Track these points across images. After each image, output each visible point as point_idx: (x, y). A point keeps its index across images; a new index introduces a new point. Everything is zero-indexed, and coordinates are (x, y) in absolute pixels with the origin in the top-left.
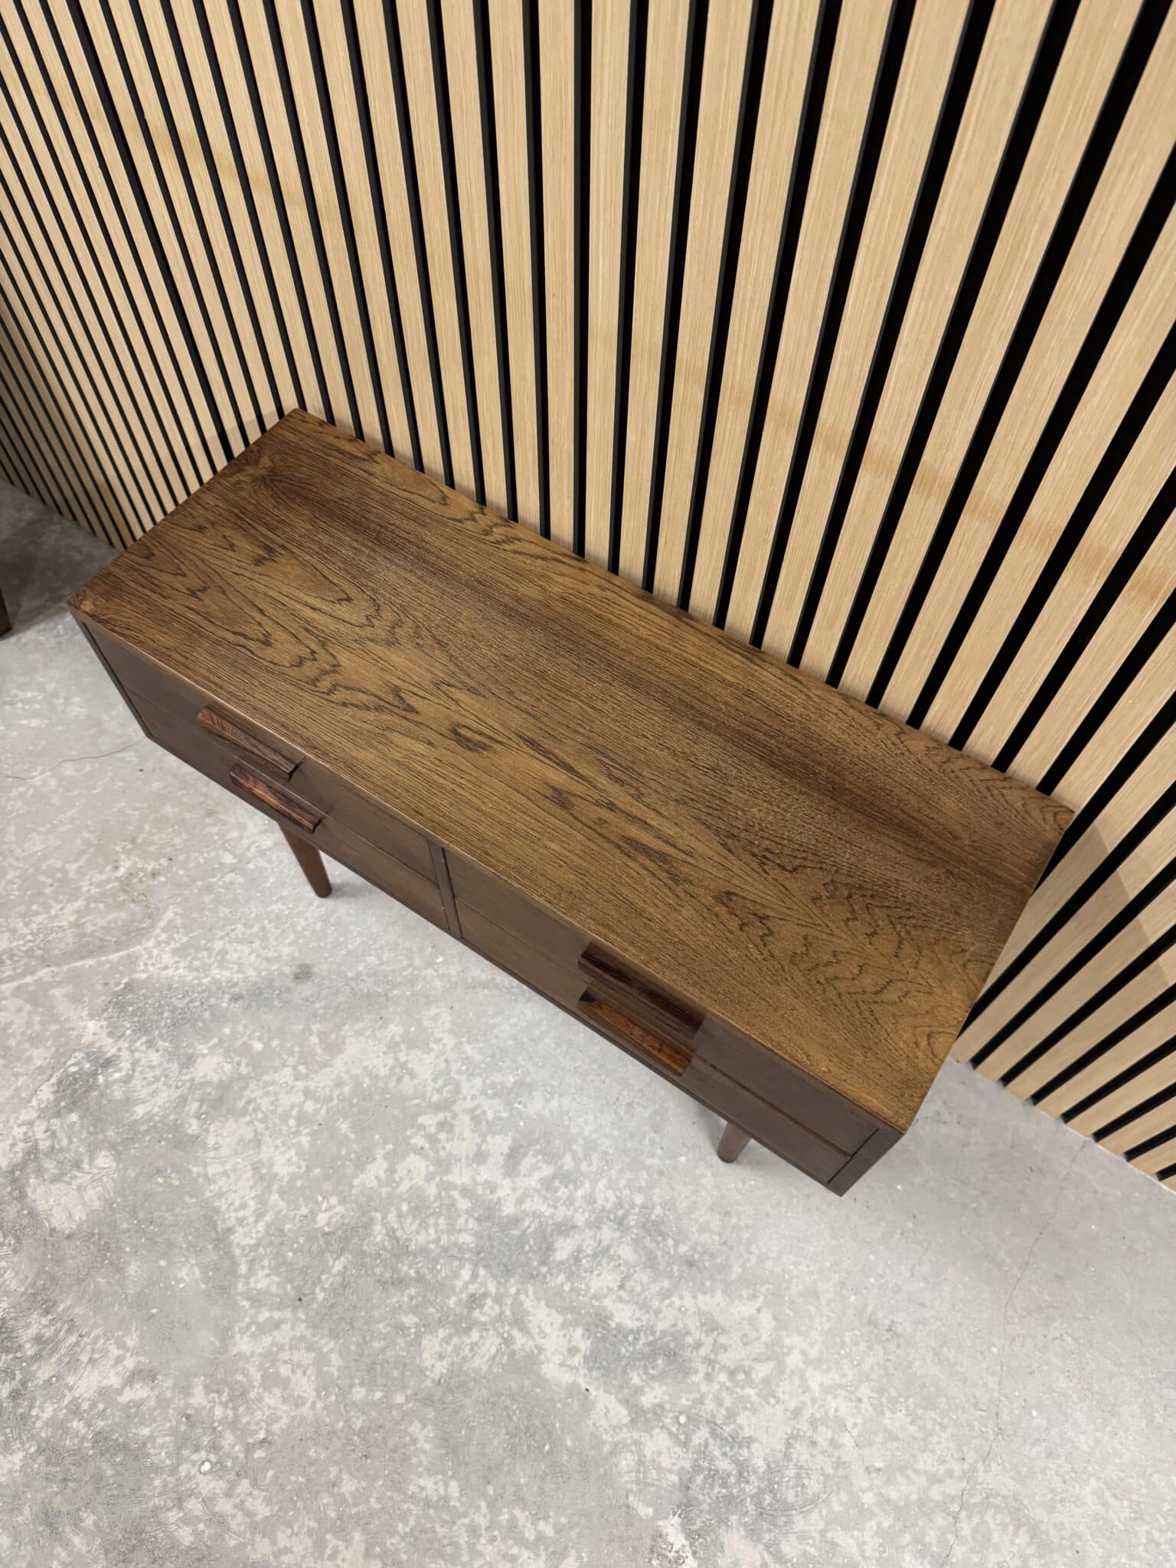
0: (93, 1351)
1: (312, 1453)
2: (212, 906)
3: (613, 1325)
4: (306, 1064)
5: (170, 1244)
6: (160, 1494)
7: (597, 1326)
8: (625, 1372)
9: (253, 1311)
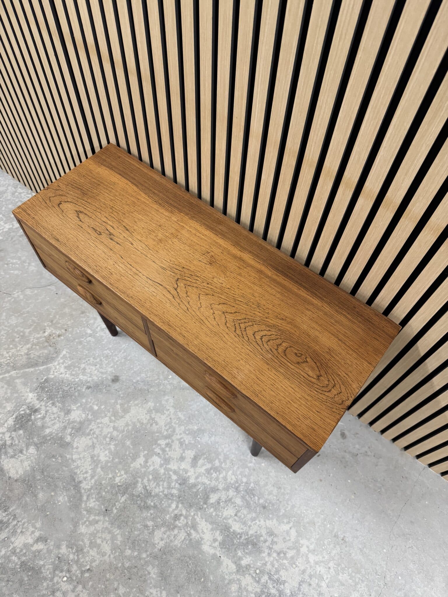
0: (23, 528)
1: (108, 576)
2: (81, 350)
3: (232, 530)
4: (115, 416)
5: (56, 486)
6: (46, 589)
7: (225, 531)
8: (235, 550)
9: (88, 516)
